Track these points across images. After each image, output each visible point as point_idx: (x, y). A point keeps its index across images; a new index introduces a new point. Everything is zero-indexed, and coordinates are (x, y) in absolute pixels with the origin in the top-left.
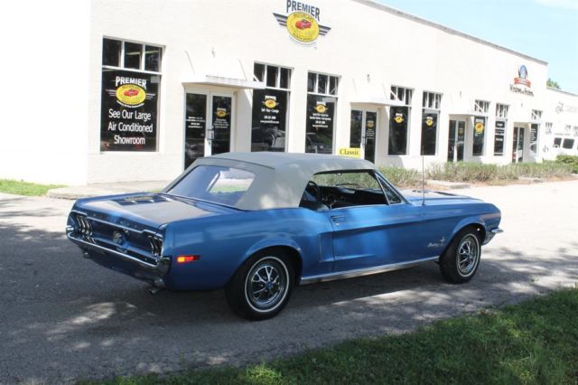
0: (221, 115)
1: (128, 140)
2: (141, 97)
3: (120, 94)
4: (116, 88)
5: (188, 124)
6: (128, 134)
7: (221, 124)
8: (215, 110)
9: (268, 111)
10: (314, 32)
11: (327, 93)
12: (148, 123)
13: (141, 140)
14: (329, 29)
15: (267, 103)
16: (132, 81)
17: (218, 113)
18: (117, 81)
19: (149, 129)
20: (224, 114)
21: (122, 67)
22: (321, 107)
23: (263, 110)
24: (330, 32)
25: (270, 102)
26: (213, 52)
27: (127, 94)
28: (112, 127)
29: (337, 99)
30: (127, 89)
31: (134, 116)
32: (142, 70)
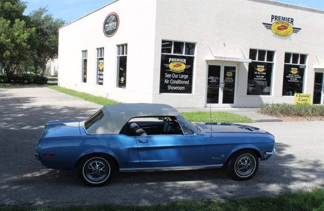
0: (230, 76)
1: (175, 88)
2: (183, 67)
3: (171, 66)
4: (169, 63)
5: (209, 80)
6: (175, 85)
7: (230, 80)
8: (225, 73)
9: (259, 73)
10: (290, 31)
11: (299, 64)
12: (187, 80)
13: (183, 88)
14: (300, 29)
15: (258, 69)
16: (178, 60)
17: (228, 75)
18: (170, 60)
19: (187, 82)
20: (231, 75)
21: (172, 54)
22: (294, 71)
23: (256, 73)
24: (300, 31)
25: (261, 69)
26: (224, 45)
27: (175, 66)
28: (166, 81)
29: (305, 66)
30: (175, 64)
31: (178, 76)
32: (184, 54)
